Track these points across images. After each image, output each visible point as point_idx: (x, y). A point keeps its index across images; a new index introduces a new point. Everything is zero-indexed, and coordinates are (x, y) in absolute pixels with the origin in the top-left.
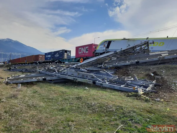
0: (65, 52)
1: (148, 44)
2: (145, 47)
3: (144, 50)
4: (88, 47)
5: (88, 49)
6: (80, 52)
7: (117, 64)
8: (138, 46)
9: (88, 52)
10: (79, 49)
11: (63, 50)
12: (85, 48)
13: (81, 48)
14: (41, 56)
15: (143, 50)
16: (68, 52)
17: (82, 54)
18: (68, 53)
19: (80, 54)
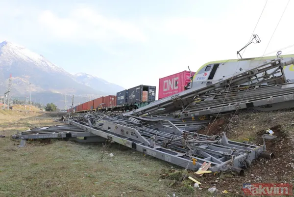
0: (144, 90)
1: (280, 65)
2: (275, 72)
3: (273, 80)
4: (177, 78)
5: (178, 83)
6: (166, 88)
7: (208, 109)
8: (259, 70)
9: (177, 87)
10: (165, 82)
11: (140, 86)
12: (173, 79)
13: (167, 81)
14: (113, 99)
15: (272, 78)
16: (151, 89)
17: (168, 91)
18: (150, 91)
19: (165, 92)
